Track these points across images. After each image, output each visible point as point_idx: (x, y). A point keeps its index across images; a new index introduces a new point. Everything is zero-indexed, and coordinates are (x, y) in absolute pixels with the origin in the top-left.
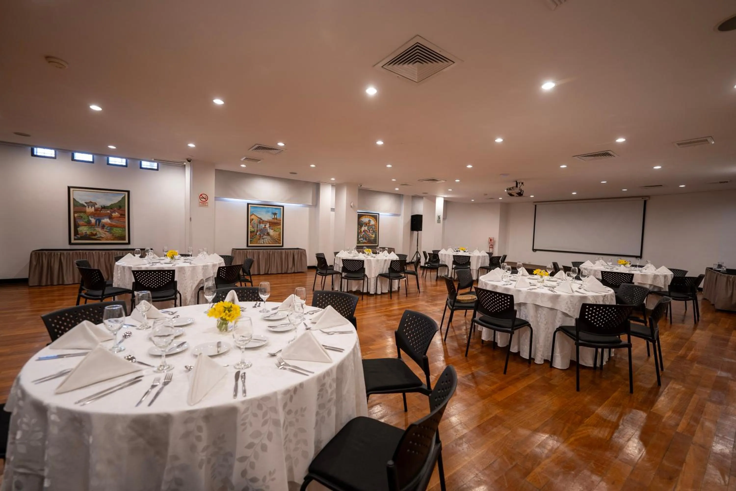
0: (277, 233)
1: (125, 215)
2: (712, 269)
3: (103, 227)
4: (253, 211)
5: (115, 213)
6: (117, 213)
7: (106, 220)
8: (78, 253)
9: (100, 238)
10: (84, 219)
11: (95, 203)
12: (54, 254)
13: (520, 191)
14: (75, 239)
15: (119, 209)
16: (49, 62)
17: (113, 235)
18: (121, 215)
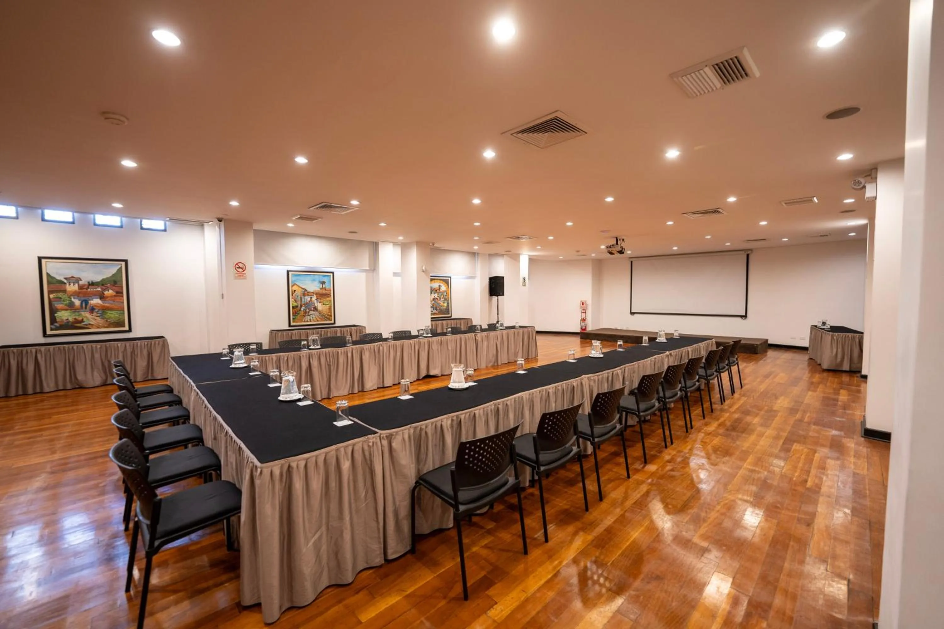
0: (327, 307)
1: (122, 293)
2: (816, 326)
3: (92, 310)
4: (295, 281)
5: (108, 291)
6: (111, 291)
7: (96, 301)
8: (62, 349)
9: (89, 326)
10: (64, 301)
11: (80, 278)
12: (27, 352)
13: (621, 249)
14: (52, 329)
15: (114, 286)
16: (106, 118)
17: (107, 321)
18: (117, 292)
